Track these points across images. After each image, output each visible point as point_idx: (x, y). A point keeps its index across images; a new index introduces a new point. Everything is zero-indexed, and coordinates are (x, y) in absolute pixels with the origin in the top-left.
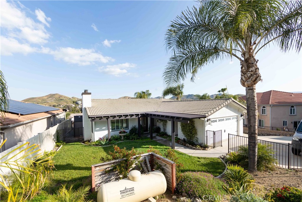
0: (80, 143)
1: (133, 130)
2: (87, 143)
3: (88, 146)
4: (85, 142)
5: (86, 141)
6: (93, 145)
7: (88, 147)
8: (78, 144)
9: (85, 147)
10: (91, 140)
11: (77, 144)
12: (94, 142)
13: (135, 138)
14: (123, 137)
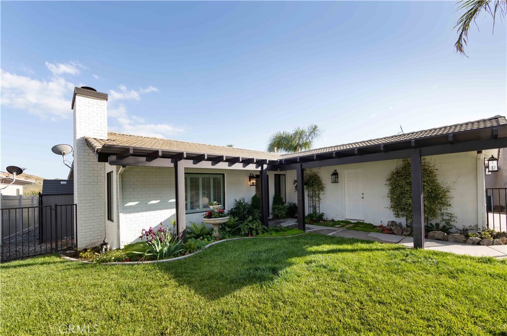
0: (58, 259)
1: (240, 211)
2: (88, 254)
3: (94, 266)
4: (80, 252)
5: (85, 250)
6: (118, 259)
7: (93, 270)
8: (49, 263)
9: (80, 271)
10: (106, 244)
11: (42, 264)
12: (119, 249)
13: (257, 231)
14: (216, 228)
